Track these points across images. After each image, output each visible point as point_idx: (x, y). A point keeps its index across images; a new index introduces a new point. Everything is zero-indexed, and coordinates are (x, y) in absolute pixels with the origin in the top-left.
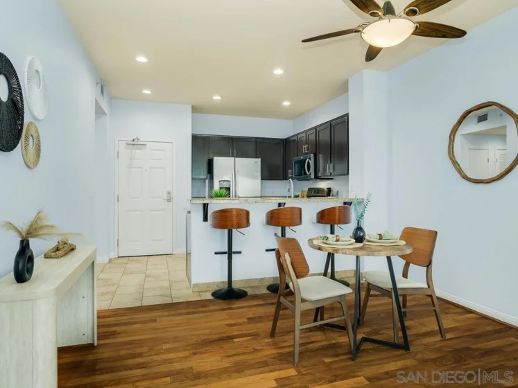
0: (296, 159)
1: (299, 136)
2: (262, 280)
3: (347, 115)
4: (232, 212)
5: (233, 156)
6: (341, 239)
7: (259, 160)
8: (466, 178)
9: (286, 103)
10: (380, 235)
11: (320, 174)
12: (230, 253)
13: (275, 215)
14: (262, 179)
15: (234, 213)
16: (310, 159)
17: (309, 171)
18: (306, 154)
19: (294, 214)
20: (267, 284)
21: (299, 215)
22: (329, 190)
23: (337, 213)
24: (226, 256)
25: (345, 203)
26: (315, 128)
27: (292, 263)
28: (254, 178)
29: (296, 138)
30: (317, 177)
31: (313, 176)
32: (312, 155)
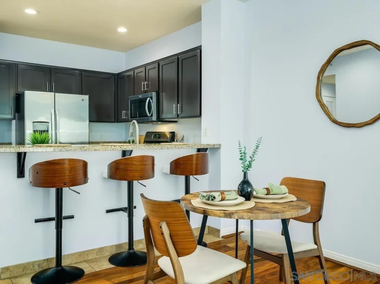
0: (132, 97)
1: (136, 71)
2: (101, 250)
3: (200, 48)
4: (64, 163)
5: (51, 91)
6: (227, 197)
7: (86, 97)
8: (335, 122)
9: (122, 30)
10: (267, 189)
11: (164, 116)
12: (59, 219)
13: (121, 167)
14: (90, 121)
15: (67, 166)
16: (151, 98)
17: (150, 113)
18: (145, 92)
19: (145, 165)
20: (108, 254)
21: (151, 166)
22: (173, 134)
23: (194, 162)
24: (53, 223)
25: (199, 150)
26: (158, 62)
27: (171, 236)
28: (80, 119)
29: (131, 73)
30: (160, 120)
31: (154, 118)
32: (154, 94)
